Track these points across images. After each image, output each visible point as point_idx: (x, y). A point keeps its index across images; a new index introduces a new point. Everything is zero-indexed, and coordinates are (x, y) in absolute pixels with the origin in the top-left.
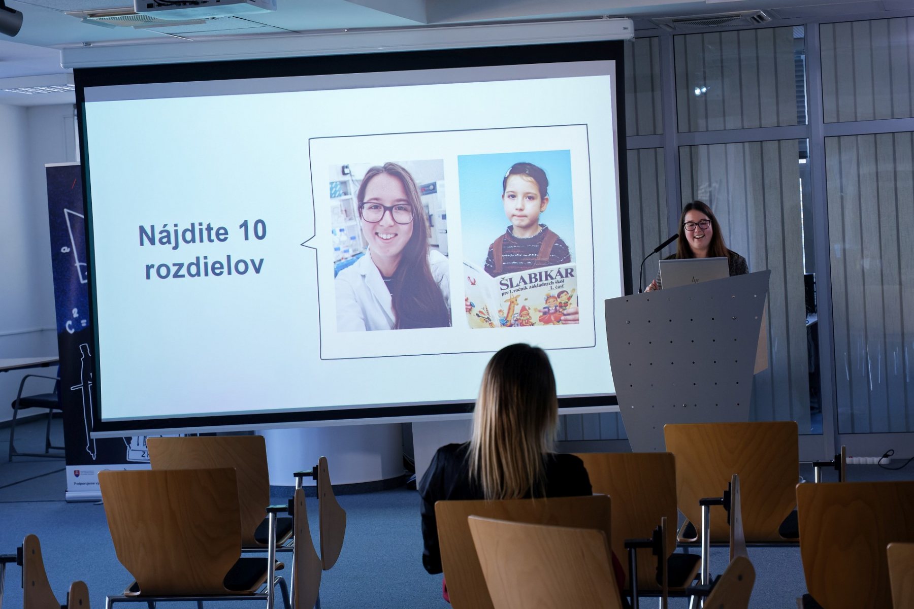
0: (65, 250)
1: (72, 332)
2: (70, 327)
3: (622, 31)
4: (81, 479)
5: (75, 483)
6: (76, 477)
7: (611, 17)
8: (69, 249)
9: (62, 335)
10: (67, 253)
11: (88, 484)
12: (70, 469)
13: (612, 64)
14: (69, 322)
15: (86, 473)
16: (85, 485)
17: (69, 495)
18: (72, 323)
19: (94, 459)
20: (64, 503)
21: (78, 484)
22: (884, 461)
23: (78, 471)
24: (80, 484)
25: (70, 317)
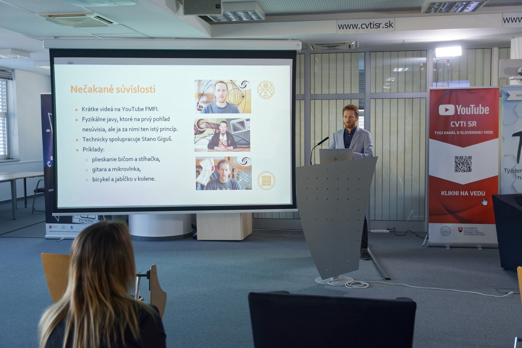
0: (48, 131)
1: (50, 166)
2: (49, 164)
3: (297, 46)
4: (52, 229)
5: (49, 231)
6: (50, 228)
7: (292, 40)
8: (50, 130)
9: (46, 168)
10: (49, 132)
11: (55, 232)
12: (48, 225)
13: (291, 61)
14: (49, 162)
15: (55, 227)
16: (54, 232)
17: (47, 236)
18: (50, 162)
19: (58, 221)
20: (44, 239)
21: (51, 231)
22: (388, 231)
23: (51, 226)
24: (52, 231)
25: (50, 160)
